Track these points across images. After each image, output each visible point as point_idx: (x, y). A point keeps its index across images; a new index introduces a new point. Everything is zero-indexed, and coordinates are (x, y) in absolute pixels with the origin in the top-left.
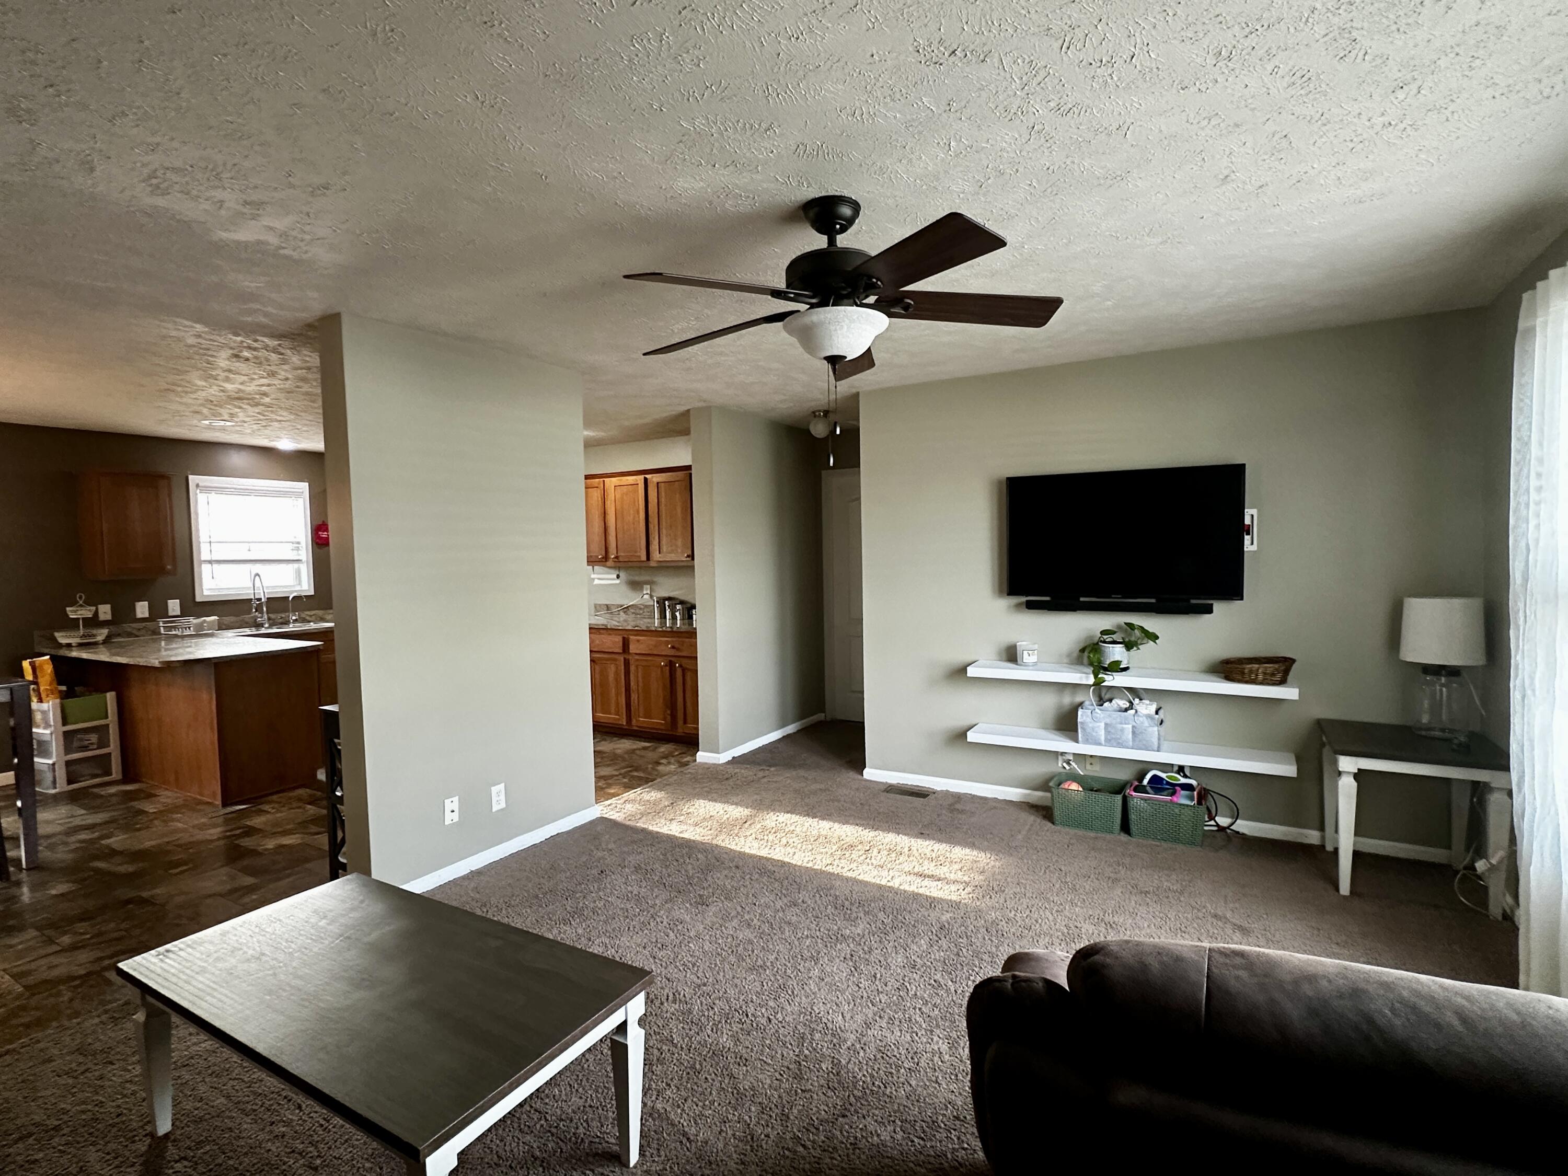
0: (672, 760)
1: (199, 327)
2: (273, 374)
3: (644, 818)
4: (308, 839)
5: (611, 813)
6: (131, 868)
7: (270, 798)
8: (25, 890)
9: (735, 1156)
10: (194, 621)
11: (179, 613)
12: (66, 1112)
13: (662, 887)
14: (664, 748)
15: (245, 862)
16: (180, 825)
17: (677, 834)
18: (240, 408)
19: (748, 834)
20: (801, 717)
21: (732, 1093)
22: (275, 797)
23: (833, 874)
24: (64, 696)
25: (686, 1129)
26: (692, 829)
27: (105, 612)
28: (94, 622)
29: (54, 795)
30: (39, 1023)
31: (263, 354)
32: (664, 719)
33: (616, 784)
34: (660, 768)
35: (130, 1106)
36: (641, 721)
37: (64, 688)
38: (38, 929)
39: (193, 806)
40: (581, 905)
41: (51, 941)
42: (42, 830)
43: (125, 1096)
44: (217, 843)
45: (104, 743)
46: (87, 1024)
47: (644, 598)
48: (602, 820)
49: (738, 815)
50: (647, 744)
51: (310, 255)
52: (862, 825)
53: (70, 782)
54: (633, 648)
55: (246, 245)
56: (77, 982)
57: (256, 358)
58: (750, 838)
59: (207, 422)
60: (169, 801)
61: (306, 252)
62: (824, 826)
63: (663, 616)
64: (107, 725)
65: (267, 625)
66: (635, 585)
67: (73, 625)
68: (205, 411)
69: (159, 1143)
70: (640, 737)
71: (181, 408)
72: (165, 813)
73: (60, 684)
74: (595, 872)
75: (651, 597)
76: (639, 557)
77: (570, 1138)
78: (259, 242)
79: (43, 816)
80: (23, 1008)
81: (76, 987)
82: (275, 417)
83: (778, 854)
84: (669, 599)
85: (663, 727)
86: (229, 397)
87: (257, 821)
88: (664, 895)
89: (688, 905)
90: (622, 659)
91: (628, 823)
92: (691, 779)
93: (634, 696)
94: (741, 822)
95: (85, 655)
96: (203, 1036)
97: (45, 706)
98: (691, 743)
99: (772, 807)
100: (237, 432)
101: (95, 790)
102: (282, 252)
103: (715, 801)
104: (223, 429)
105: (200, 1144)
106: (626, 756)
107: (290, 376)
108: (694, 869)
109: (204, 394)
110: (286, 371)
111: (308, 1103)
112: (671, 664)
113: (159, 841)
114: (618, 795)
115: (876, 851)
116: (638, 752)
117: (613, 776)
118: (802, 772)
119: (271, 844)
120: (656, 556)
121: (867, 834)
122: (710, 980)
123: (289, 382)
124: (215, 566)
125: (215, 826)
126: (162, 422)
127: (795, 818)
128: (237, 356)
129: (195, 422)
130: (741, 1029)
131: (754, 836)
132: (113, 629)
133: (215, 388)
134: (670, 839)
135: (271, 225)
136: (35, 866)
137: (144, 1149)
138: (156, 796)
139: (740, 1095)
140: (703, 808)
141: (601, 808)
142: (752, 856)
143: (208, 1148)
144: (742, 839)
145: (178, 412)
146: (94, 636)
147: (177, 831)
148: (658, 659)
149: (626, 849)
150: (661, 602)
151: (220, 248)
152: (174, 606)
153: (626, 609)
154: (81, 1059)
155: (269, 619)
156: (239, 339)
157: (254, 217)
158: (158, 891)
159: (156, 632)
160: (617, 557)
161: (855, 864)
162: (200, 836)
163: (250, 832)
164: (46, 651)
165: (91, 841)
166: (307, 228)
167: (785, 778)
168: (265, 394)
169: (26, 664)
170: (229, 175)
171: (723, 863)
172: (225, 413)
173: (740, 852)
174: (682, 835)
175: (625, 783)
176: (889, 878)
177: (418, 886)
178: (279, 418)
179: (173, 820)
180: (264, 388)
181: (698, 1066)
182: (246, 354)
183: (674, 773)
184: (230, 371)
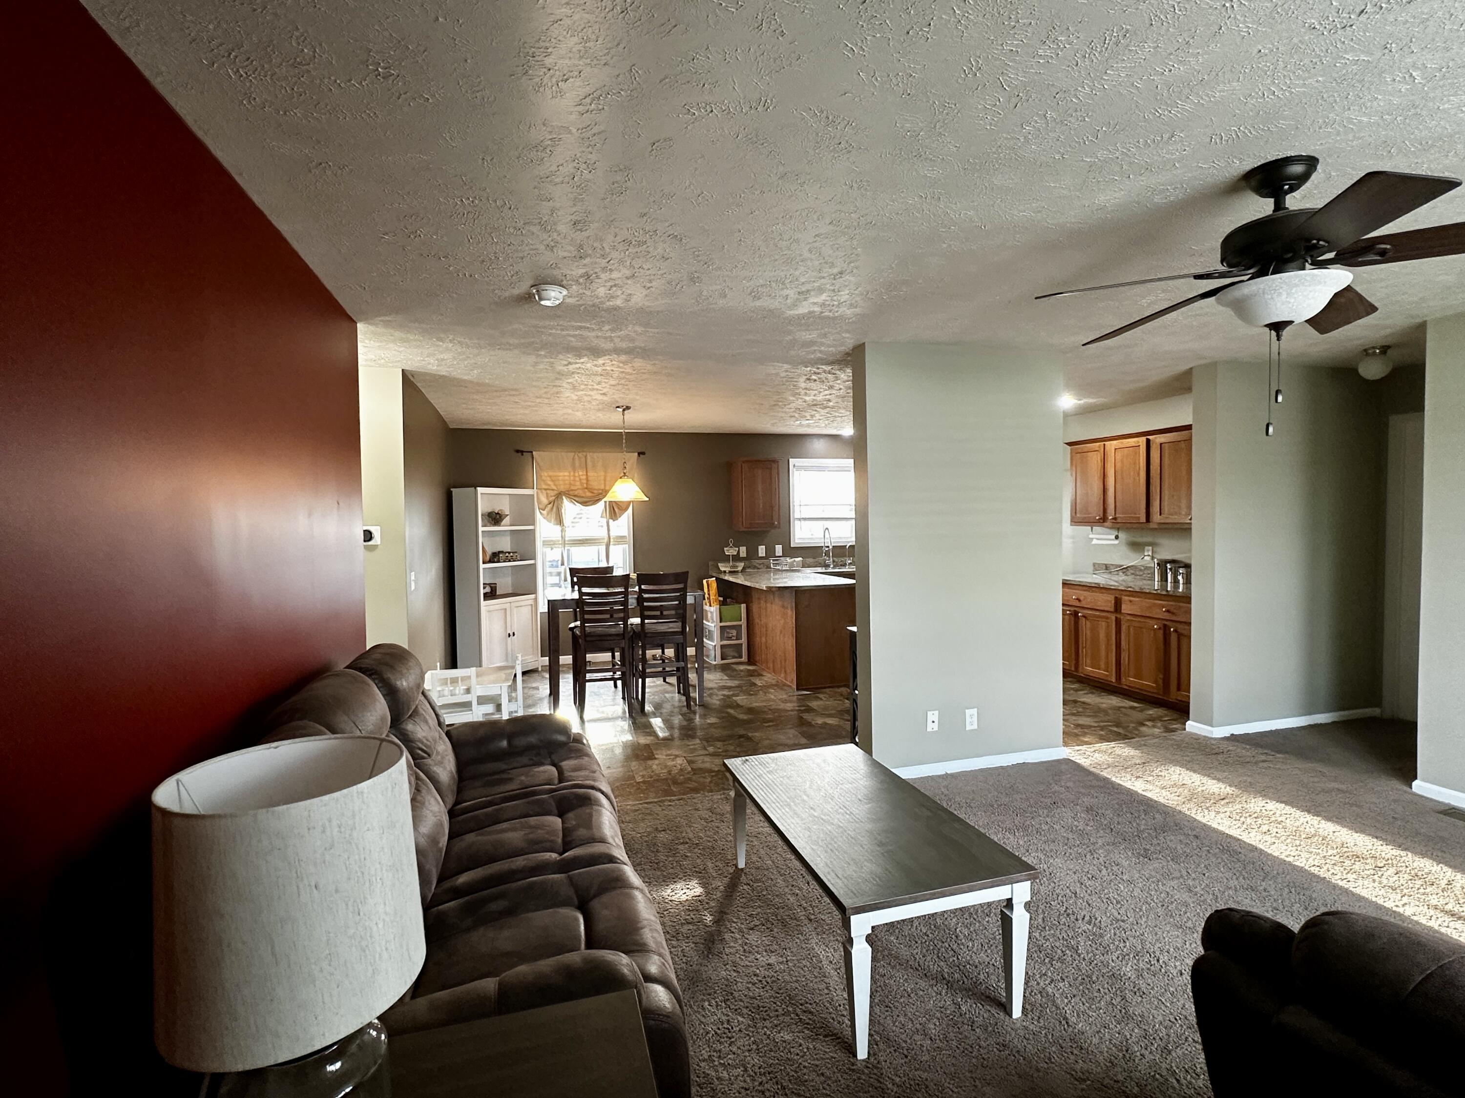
0: (1159, 724)
1: (786, 366)
2: (831, 387)
3: (1110, 769)
4: (842, 723)
5: (1078, 757)
6: (745, 717)
7: (824, 690)
8: (697, 717)
9: (1106, 1054)
10: (789, 560)
11: (781, 554)
12: (702, 838)
13: (1108, 831)
14: (1152, 712)
15: (805, 729)
16: (772, 697)
17: (1140, 791)
18: (816, 411)
19: (1222, 810)
20: (1340, 707)
21: (1121, 1011)
22: (827, 690)
23: (1319, 877)
24: (723, 604)
25: (1067, 1015)
26: (1158, 790)
27: (743, 552)
28: (737, 558)
29: (715, 665)
30: (695, 790)
31: (823, 375)
32: (1156, 682)
33: (1091, 734)
34: (1143, 729)
35: (728, 847)
36: (1130, 681)
37: (721, 599)
38: (701, 740)
39: (779, 686)
40: (1028, 823)
41: (705, 749)
42: (707, 684)
43: (727, 841)
44: (792, 713)
45: (738, 637)
46: (715, 797)
47: (1146, 559)
48: (1068, 761)
49: (1217, 791)
50: (1136, 705)
51: (839, 313)
52: (1382, 839)
53: (722, 659)
54: (1125, 608)
55: (803, 316)
56: (713, 774)
57: (819, 378)
58: (1222, 815)
59: (798, 422)
60: (770, 680)
61: (837, 312)
62: (1327, 827)
63: (1164, 578)
64: (741, 626)
65: (832, 566)
66: (1136, 546)
67: (726, 559)
68: (797, 415)
69: (738, 872)
70: (1130, 696)
71: (783, 415)
72: (766, 688)
73: (719, 596)
74: (1049, 801)
75: (1153, 558)
76: (1139, 518)
77: (972, 978)
78: (810, 312)
79: (707, 676)
80: (690, 779)
81: (713, 776)
82: (837, 414)
83: (1252, 838)
84: (1173, 562)
85: (1155, 691)
86: (808, 404)
87: (814, 704)
88: (1109, 838)
89: (1130, 853)
90: (1113, 618)
91: (1092, 770)
92: (1172, 745)
93: (1124, 656)
94: (1217, 798)
95: (731, 579)
96: (766, 824)
97: (712, 609)
98: (1182, 711)
99: (1264, 793)
100: (817, 426)
101: (734, 666)
102: (823, 315)
103: (1195, 771)
104: (808, 426)
105: (757, 881)
106: (1110, 711)
107: (842, 387)
108: (1146, 825)
109: (794, 404)
110: (839, 384)
111: (813, 883)
112: (1166, 628)
113: (761, 704)
114: (1091, 744)
115: (1392, 871)
116: (1123, 710)
117: (1091, 727)
118: (1319, 767)
119: (820, 721)
120: (1156, 517)
121: (1388, 851)
122: (1131, 920)
123: (842, 391)
124: (803, 522)
125: (791, 702)
126: (773, 425)
127: (1288, 809)
128: (809, 379)
129: (792, 423)
130: (1148, 969)
131: (1228, 814)
132: (747, 563)
133: (800, 400)
134: (1131, 793)
135: (815, 301)
136: (703, 705)
137: (732, 871)
138: (762, 675)
139: (1127, 1017)
140: (1177, 774)
141: (1070, 751)
142: (1215, 831)
143: (760, 884)
144: (1213, 814)
145: (782, 417)
146: (737, 567)
147: (770, 700)
148: (1151, 622)
149: (1083, 791)
150: (1162, 564)
151: (791, 320)
152: (779, 549)
153: (1125, 570)
154: (711, 814)
155: (834, 561)
156: (809, 369)
157: (806, 299)
158: (757, 734)
159: (769, 567)
160: (1115, 519)
161: (1354, 876)
162: (782, 706)
163: (809, 710)
164: (714, 574)
165: (728, 697)
166: (835, 298)
167: (1295, 768)
168: (829, 401)
169: (705, 581)
170: (789, 281)
171: (1180, 829)
172: (808, 415)
173: (1205, 825)
174: (1144, 793)
175: (1102, 735)
176: (1400, 904)
177: (905, 773)
178: (840, 415)
179: (769, 693)
180: (827, 397)
181: (1094, 978)
182: (814, 377)
183: (1154, 736)
184: (806, 389)
